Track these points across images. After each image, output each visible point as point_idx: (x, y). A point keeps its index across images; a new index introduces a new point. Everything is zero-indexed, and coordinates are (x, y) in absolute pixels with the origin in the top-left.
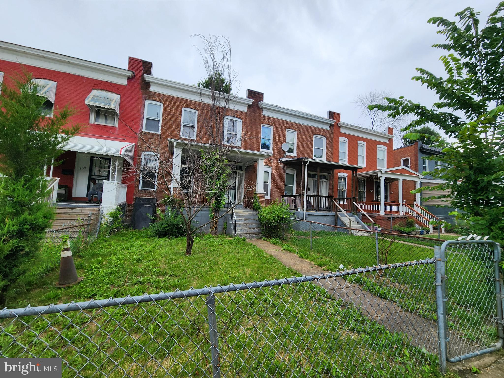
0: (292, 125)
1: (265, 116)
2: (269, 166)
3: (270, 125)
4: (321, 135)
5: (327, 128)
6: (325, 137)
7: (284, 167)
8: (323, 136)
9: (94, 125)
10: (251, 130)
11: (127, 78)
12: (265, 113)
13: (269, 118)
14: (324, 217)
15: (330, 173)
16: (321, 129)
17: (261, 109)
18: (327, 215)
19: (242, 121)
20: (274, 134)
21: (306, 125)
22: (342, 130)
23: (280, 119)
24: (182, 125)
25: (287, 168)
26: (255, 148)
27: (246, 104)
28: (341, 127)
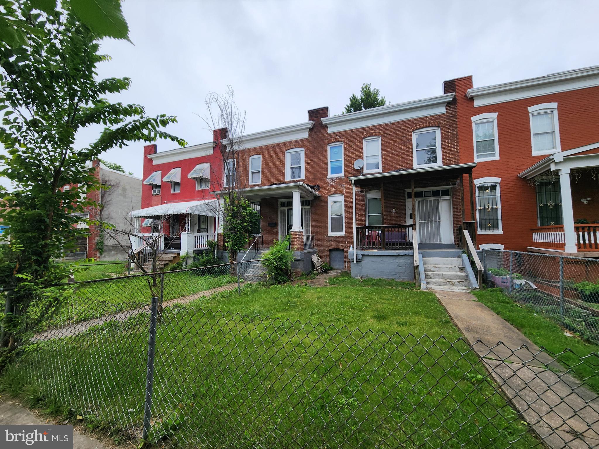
0: (372, 130)
1: (331, 134)
2: (340, 194)
3: (338, 142)
4: (428, 127)
5: (442, 110)
6: (438, 127)
7: (362, 192)
8: (432, 126)
9: (199, 191)
10: (314, 156)
11: (212, 148)
12: (331, 130)
13: (336, 134)
14: (394, 258)
15: (454, 184)
16: (427, 117)
17: (326, 127)
18: (399, 255)
19: (304, 149)
20: (345, 152)
21: (397, 121)
22: (477, 103)
23: (352, 130)
24: (250, 171)
25: (367, 191)
26: (321, 176)
27: (307, 128)
28: (474, 98)
